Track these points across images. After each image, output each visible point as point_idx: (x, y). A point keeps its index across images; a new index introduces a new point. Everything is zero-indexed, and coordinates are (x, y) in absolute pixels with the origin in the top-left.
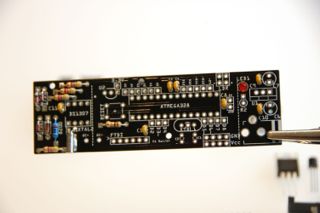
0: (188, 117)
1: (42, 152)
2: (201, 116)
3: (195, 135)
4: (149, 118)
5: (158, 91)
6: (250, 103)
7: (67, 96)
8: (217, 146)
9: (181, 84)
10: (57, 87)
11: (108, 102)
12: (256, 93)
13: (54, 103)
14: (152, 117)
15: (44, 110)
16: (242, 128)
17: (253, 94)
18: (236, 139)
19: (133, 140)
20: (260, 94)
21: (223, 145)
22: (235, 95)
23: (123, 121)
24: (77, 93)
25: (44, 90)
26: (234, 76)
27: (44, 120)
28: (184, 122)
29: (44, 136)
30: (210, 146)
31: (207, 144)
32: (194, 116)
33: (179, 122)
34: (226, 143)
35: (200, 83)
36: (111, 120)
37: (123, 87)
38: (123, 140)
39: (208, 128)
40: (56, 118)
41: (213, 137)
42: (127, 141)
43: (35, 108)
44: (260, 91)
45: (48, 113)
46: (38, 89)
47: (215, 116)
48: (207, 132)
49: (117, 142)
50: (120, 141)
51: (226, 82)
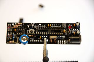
6: (72, 32)
8: (62, 44)
9: (52, 26)
10: (14, 24)
16: (69, 39)
17: (72, 30)
18: (67, 42)
19: (37, 41)
20: (75, 30)
21: (64, 44)
22: (67, 30)
25: (10, 25)
26: (67, 24)
29: (10, 38)
30: (60, 44)
31: (59, 43)
32: (55, 35)
34: (64, 43)
35: (57, 26)
36: (30, 34)
37: (34, 25)
38: (34, 41)
39: (59, 38)
40: (14, 33)
41: (61, 41)
42: (35, 41)
43: (7, 30)
44: (74, 29)
45: (11, 32)
46: (8, 25)
47: (61, 35)
48: (59, 40)
49: (32, 41)
50: (33, 41)
51: (65, 26)
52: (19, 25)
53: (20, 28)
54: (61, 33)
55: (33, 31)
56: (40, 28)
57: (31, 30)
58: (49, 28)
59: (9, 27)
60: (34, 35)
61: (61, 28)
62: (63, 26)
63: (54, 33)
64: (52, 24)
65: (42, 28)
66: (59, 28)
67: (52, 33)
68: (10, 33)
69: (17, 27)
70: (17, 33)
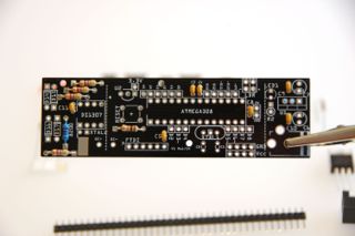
0: (210, 124)
1: (50, 155)
2: (225, 124)
3: (218, 143)
4: (168, 123)
5: (179, 94)
6: (278, 112)
7: (80, 96)
8: (241, 156)
9: (204, 88)
10: (68, 85)
11: (125, 103)
12: (285, 101)
13: (65, 102)
14: (172, 122)
15: (54, 108)
16: (268, 138)
17: (281, 103)
18: (262, 150)
19: (150, 147)
20: (289, 103)
21: (248, 156)
22: (262, 103)
23: (140, 125)
24: (90, 93)
25: (54, 86)
26: (262, 82)
28: (206, 129)
29: (53, 137)
30: (234, 156)
31: (230, 154)
32: (218, 124)
33: (201, 129)
34: (251, 154)
35: (225, 88)
37: (141, 88)
38: (140, 145)
39: (231, 136)
40: (66, 119)
41: (237, 147)
42: (143, 147)
43: (43, 106)
44: (289, 99)
45: (57, 113)
46: (47, 86)
47: (240, 125)
48: (231, 141)
49: (132, 148)
50: (136, 147)
51: (253, 89)
52: (87, 89)
62: (246, 89)
64: (205, 81)
68: (53, 119)
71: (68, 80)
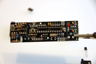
1: (13, 42)
3: (55, 38)
6: (70, 29)
8: (61, 41)
9: (51, 24)
10: (17, 24)
12: (72, 27)
13: (16, 29)
15: (14, 30)
16: (68, 36)
17: (71, 27)
18: (66, 39)
19: (38, 39)
21: (63, 41)
22: (66, 27)
24: (23, 26)
25: (14, 25)
26: (66, 22)
27: (13, 33)
29: (13, 37)
30: (59, 41)
34: (64, 40)
35: (57, 24)
36: (32, 33)
37: (35, 24)
39: (59, 36)
40: (17, 33)
41: (60, 38)
42: (36, 39)
43: (11, 30)
44: (73, 26)
45: (15, 31)
46: (12, 25)
47: (60, 33)
49: (34, 39)
50: (35, 39)
51: (64, 24)
52: (22, 25)
53: (23, 28)
54: (60, 31)
55: (34, 30)
56: (40, 27)
57: (32, 29)
58: (49, 27)
59: (13, 27)
60: (35, 34)
61: (60, 26)
63: (54, 31)
64: (51, 22)
65: (42, 27)
66: (58, 26)
67: (52, 31)
69: (20, 27)
70: (20, 33)
71: (17, 23)
